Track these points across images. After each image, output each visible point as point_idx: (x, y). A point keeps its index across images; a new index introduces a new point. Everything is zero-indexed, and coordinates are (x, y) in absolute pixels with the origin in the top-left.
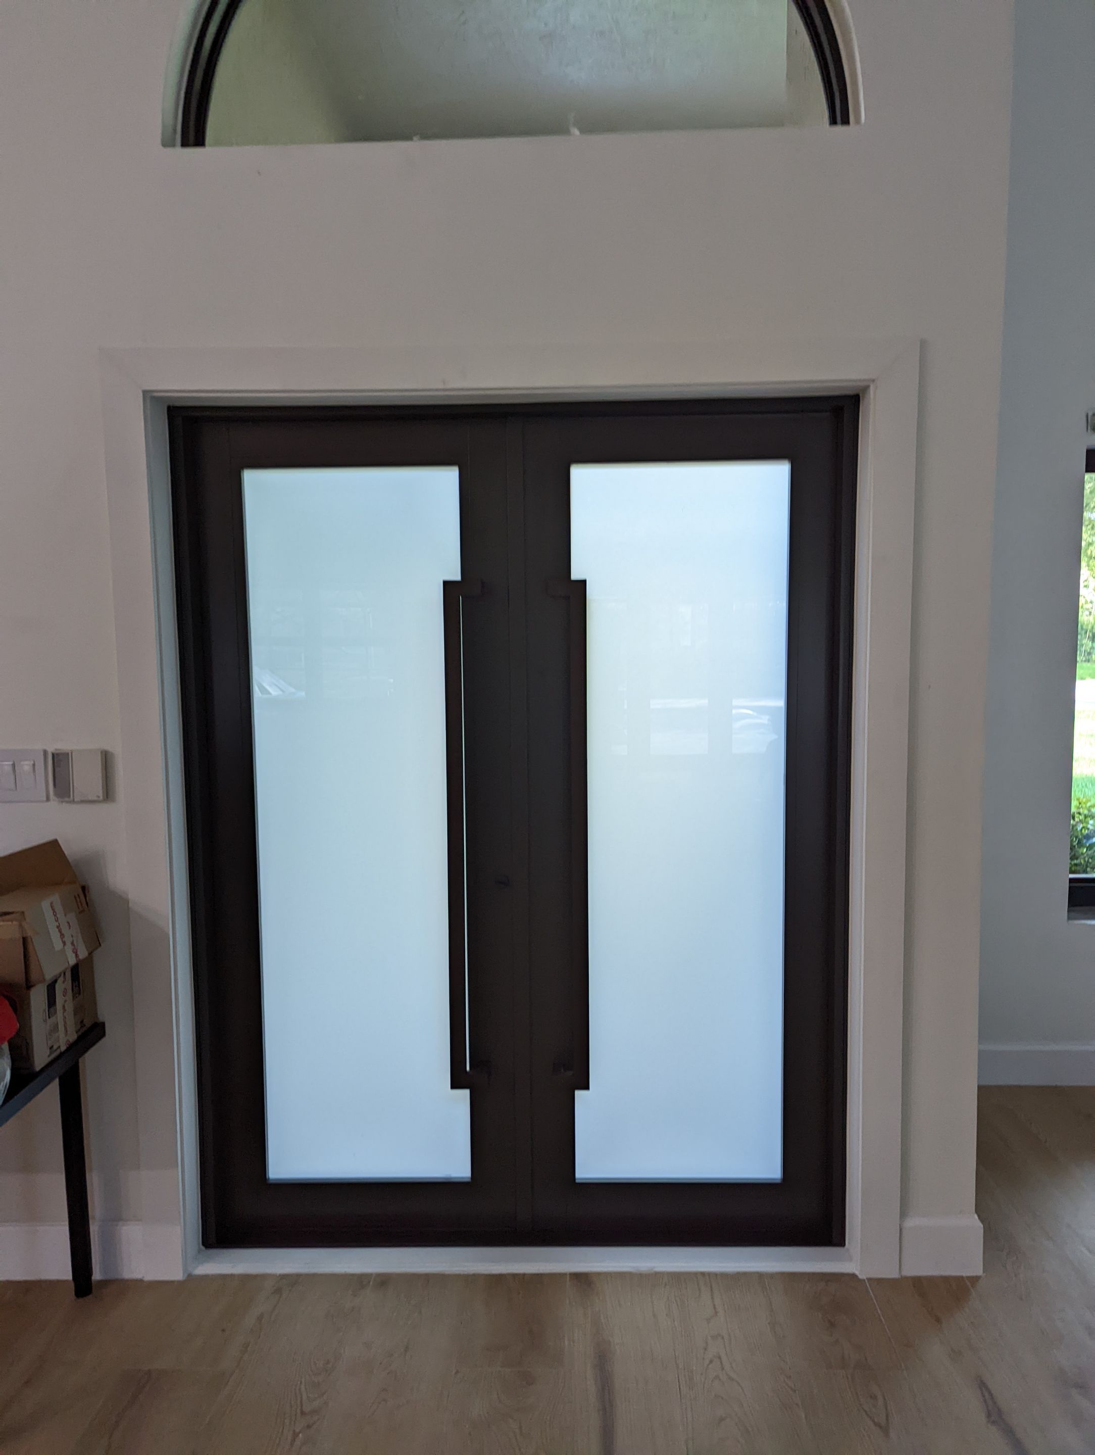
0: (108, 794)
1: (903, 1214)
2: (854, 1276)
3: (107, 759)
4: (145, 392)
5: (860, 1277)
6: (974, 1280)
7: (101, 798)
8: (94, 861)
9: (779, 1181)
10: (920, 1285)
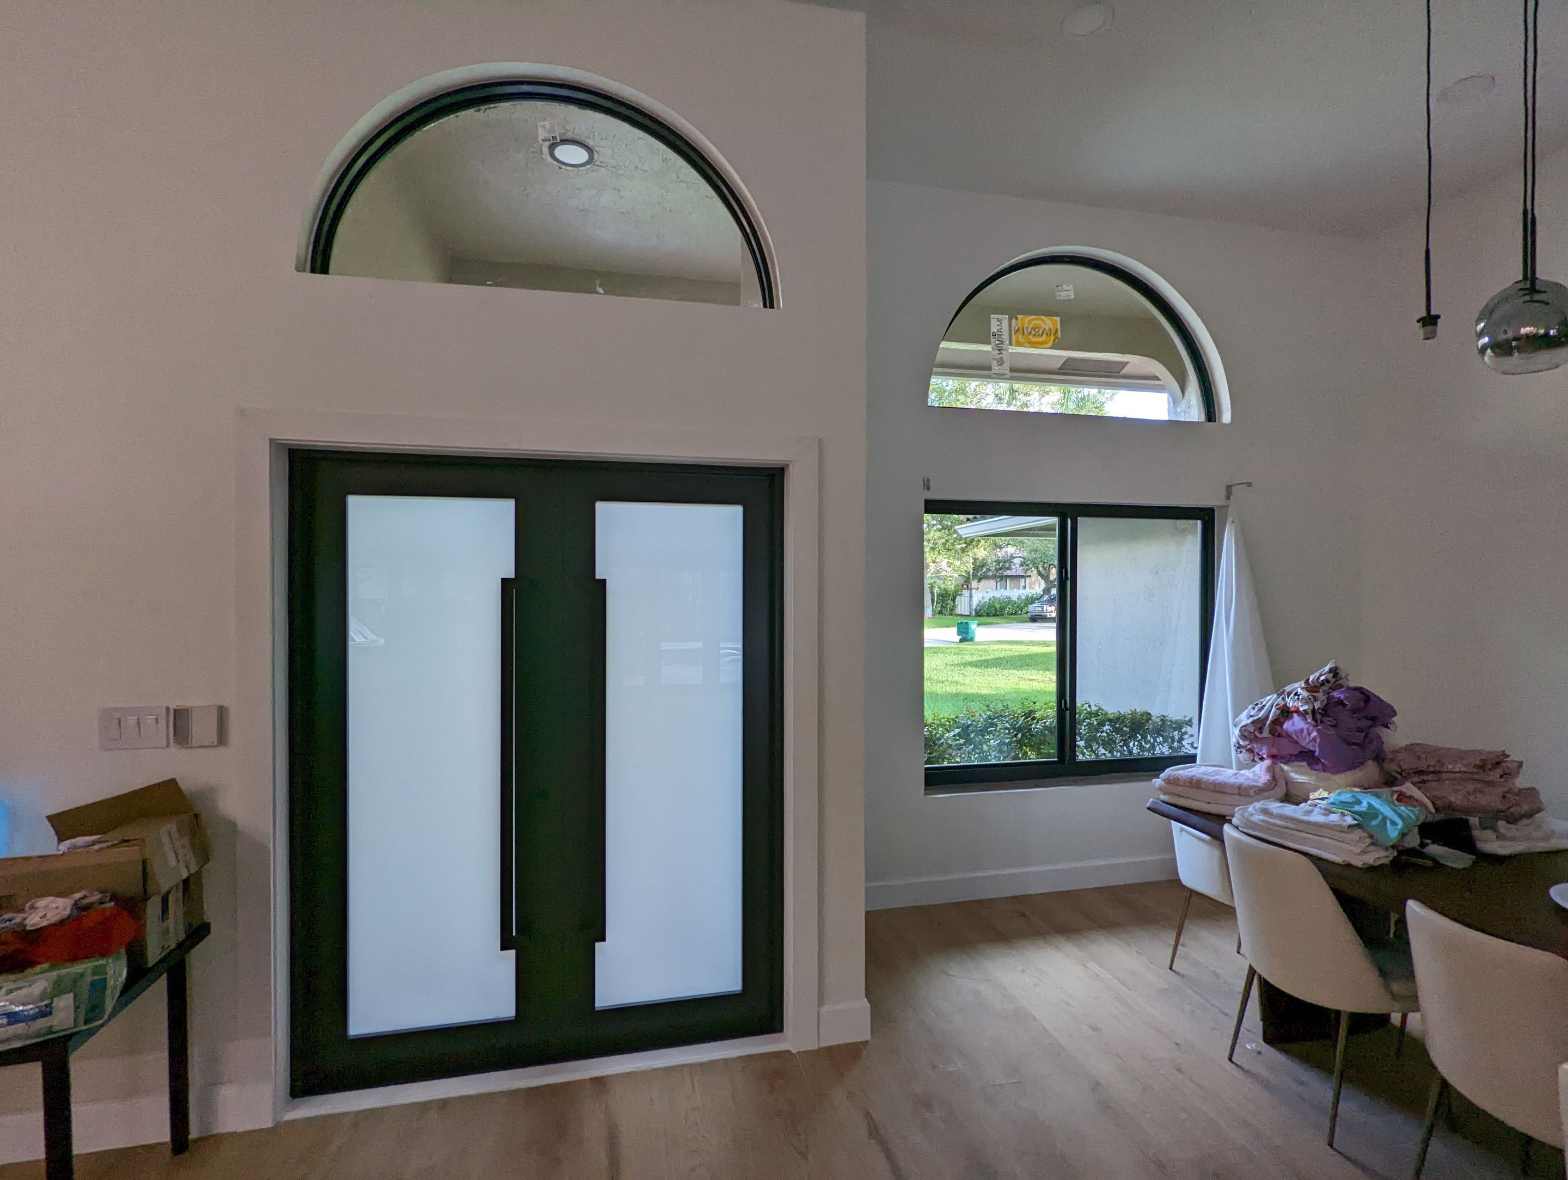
1: (821, 1003)
2: (788, 1052)
3: (222, 712)
4: (271, 440)
5: (793, 1052)
7: (215, 744)
8: (207, 794)
9: (740, 992)
10: (830, 1052)
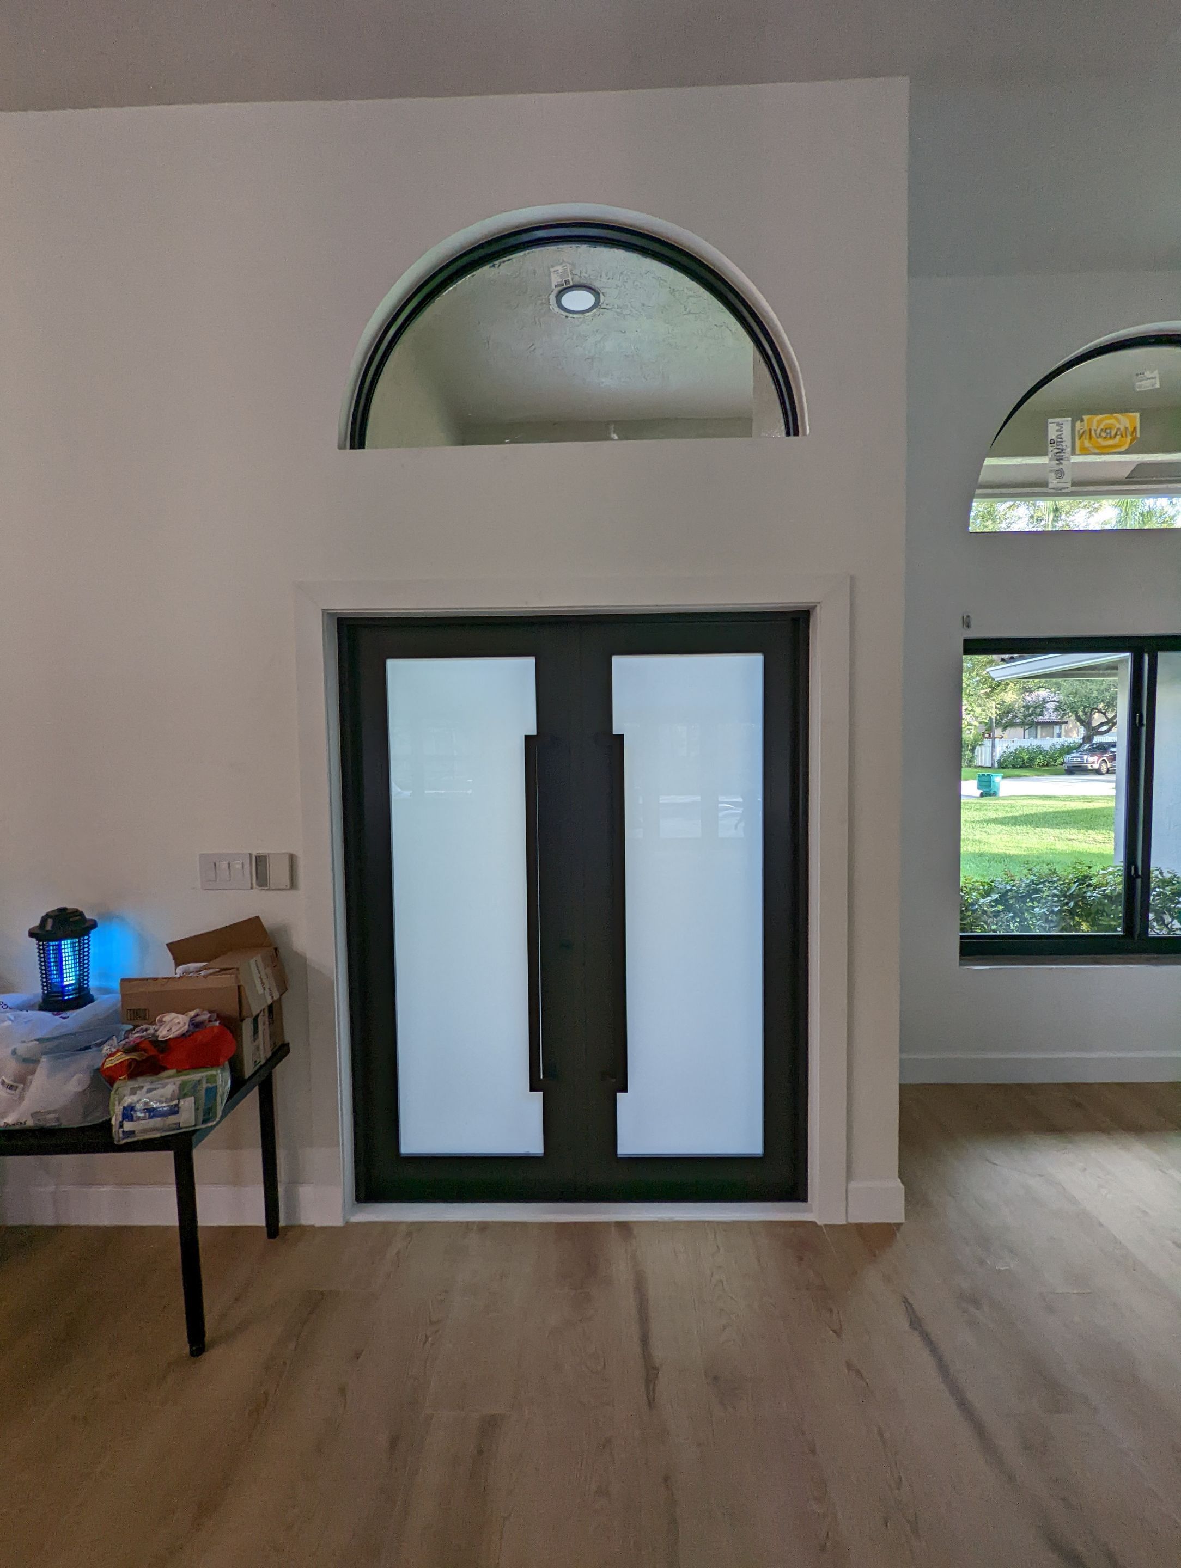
0: (293, 885)
1: (848, 1179)
2: (814, 1223)
3: (292, 858)
4: (323, 610)
5: (819, 1223)
6: (899, 1225)
7: (288, 887)
8: (283, 930)
9: (761, 1156)
10: (861, 1229)
